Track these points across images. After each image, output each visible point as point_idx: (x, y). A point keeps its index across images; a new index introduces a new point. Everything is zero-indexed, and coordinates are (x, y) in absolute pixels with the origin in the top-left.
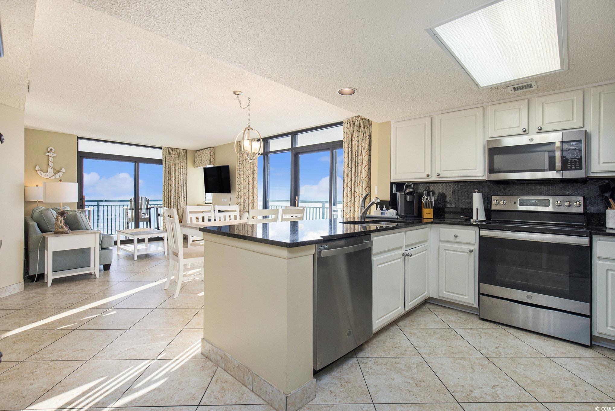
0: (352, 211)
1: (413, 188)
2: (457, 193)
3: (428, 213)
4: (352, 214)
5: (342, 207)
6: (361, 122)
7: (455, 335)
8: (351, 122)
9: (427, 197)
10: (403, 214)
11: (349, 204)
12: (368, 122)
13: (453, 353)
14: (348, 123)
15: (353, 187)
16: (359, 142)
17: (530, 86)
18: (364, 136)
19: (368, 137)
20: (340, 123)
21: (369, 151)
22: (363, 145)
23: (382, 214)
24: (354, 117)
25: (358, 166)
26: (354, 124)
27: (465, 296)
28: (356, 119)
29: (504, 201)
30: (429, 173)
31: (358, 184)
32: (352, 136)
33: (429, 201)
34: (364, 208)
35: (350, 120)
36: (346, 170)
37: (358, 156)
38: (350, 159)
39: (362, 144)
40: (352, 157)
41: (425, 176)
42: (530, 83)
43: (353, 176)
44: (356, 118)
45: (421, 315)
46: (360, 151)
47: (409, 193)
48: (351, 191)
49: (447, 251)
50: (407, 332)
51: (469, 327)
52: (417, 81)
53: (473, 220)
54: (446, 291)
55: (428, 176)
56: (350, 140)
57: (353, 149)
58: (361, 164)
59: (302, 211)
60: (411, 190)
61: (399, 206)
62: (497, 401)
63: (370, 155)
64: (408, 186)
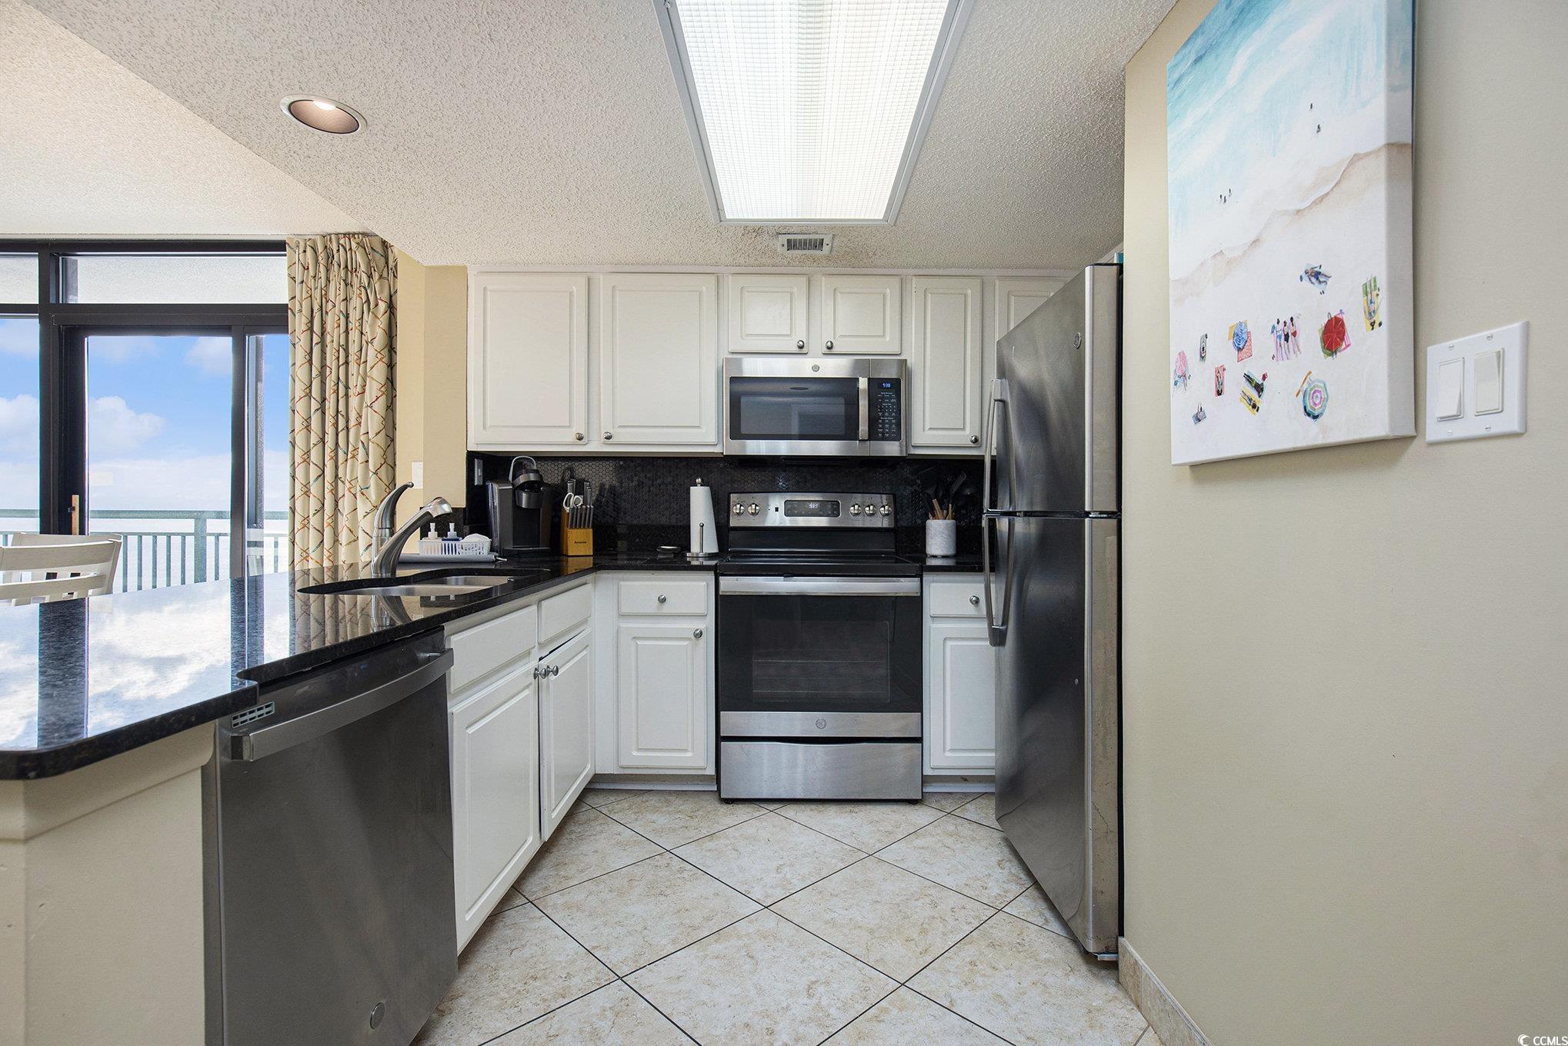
0: (327, 544)
1: (536, 472)
2: (649, 487)
3: (579, 542)
4: (326, 553)
5: (287, 531)
6: (360, 258)
7: (681, 870)
8: (320, 249)
9: (576, 497)
10: (510, 547)
11: (314, 521)
12: (383, 259)
13: (694, 928)
14: (309, 249)
15: (329, 465)
16: (350, 319)
17: (819, 244)
18: (368, 300)
19: (382, 306)
20: (277, 247)
21: (386, 350)
22: (367, 329)
23: (445, 549)
24: (330, 235)
25: (347, 395)
26: (330, 257)
27: (686, 750)
28: (339, 244)
29: (756, 505)
30: (582, 432)
31: (350, 455)
32: (324, 296)
33: (584, 507)
34: (392, 534)
35: (314, 242)
36: (300, 407)
37: (347, 363)
38: (315, 372)
39: (361, 325)
40: (323, 366)
41: (572, 438)
42: (821, 237)
43: (330, 429)
44: (338, 239)
45: (581, 838)
46: (353, 349)
47: (528, 486)
48: (321, 478)
49: (639, 643)
50: (555, 907)
51: (705, 832)
52: (575, 150)
53: (693, 554)
54: (639, 750)
55: (580, 439)
56: (316, 307)
57: (328, 339)
58: (359, 389)
59: (110, 551)
60: (532, 477)
61: (495, 523)
62: (830, 1030)
63: (391, 366)
64: (521, 466)
